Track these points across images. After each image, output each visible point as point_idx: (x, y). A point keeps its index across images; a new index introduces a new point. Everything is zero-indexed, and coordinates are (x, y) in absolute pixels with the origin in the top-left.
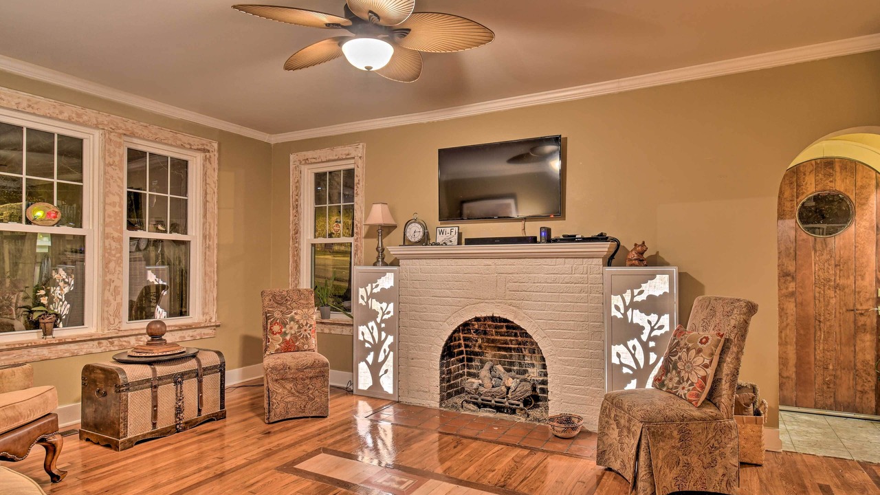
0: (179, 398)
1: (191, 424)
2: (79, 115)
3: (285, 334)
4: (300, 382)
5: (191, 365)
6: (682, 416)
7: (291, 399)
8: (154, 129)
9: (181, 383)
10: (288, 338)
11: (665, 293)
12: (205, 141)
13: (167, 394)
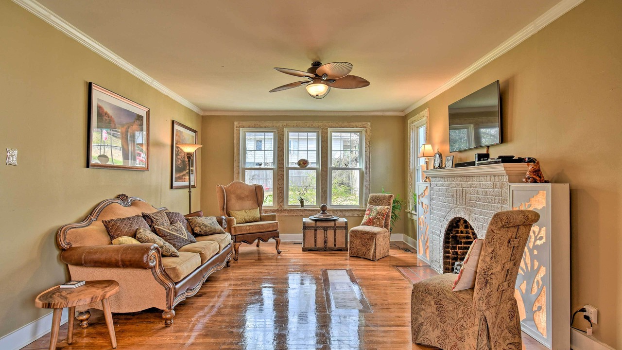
0: (326, 237)
1: (331, 250)
2: (312, 125)
3: (371, 215)
4: (363, 240)
5: (332, 224)
6: (438, 293)
7: (360, 247)
8: (340, 123)
9: (326, 231)
10: (371, 217)
11: (543, 207)
12: (364, 123)
13: (320, 235)
